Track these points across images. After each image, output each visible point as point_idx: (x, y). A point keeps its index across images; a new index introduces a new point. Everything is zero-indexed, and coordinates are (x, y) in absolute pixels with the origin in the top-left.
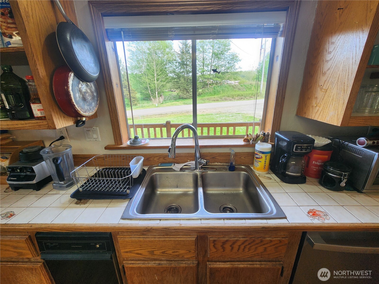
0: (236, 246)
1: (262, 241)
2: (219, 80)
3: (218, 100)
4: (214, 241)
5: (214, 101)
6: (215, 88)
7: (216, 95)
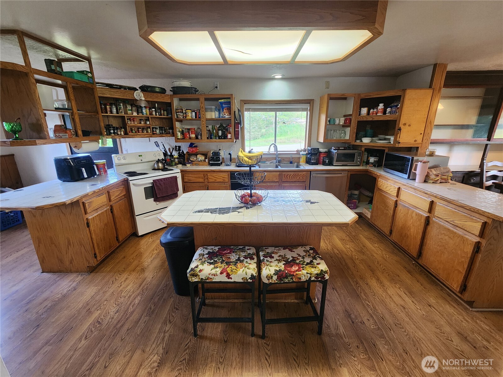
0: (291, 177)
1: (298, 175)
2: (286, 118)
3: (285, 142)
4: (284, 174)
5: (281, 143)
6: (282, 128)
7: (283, 136)
